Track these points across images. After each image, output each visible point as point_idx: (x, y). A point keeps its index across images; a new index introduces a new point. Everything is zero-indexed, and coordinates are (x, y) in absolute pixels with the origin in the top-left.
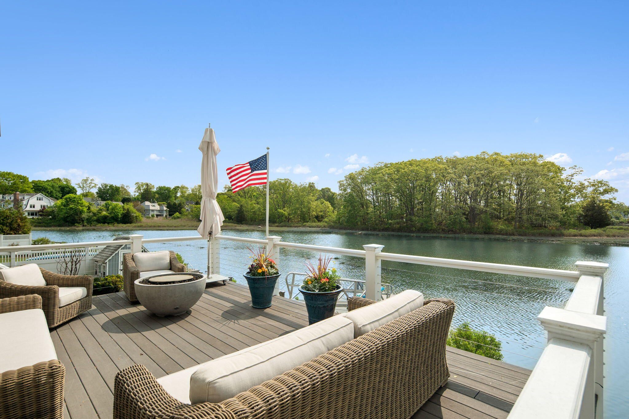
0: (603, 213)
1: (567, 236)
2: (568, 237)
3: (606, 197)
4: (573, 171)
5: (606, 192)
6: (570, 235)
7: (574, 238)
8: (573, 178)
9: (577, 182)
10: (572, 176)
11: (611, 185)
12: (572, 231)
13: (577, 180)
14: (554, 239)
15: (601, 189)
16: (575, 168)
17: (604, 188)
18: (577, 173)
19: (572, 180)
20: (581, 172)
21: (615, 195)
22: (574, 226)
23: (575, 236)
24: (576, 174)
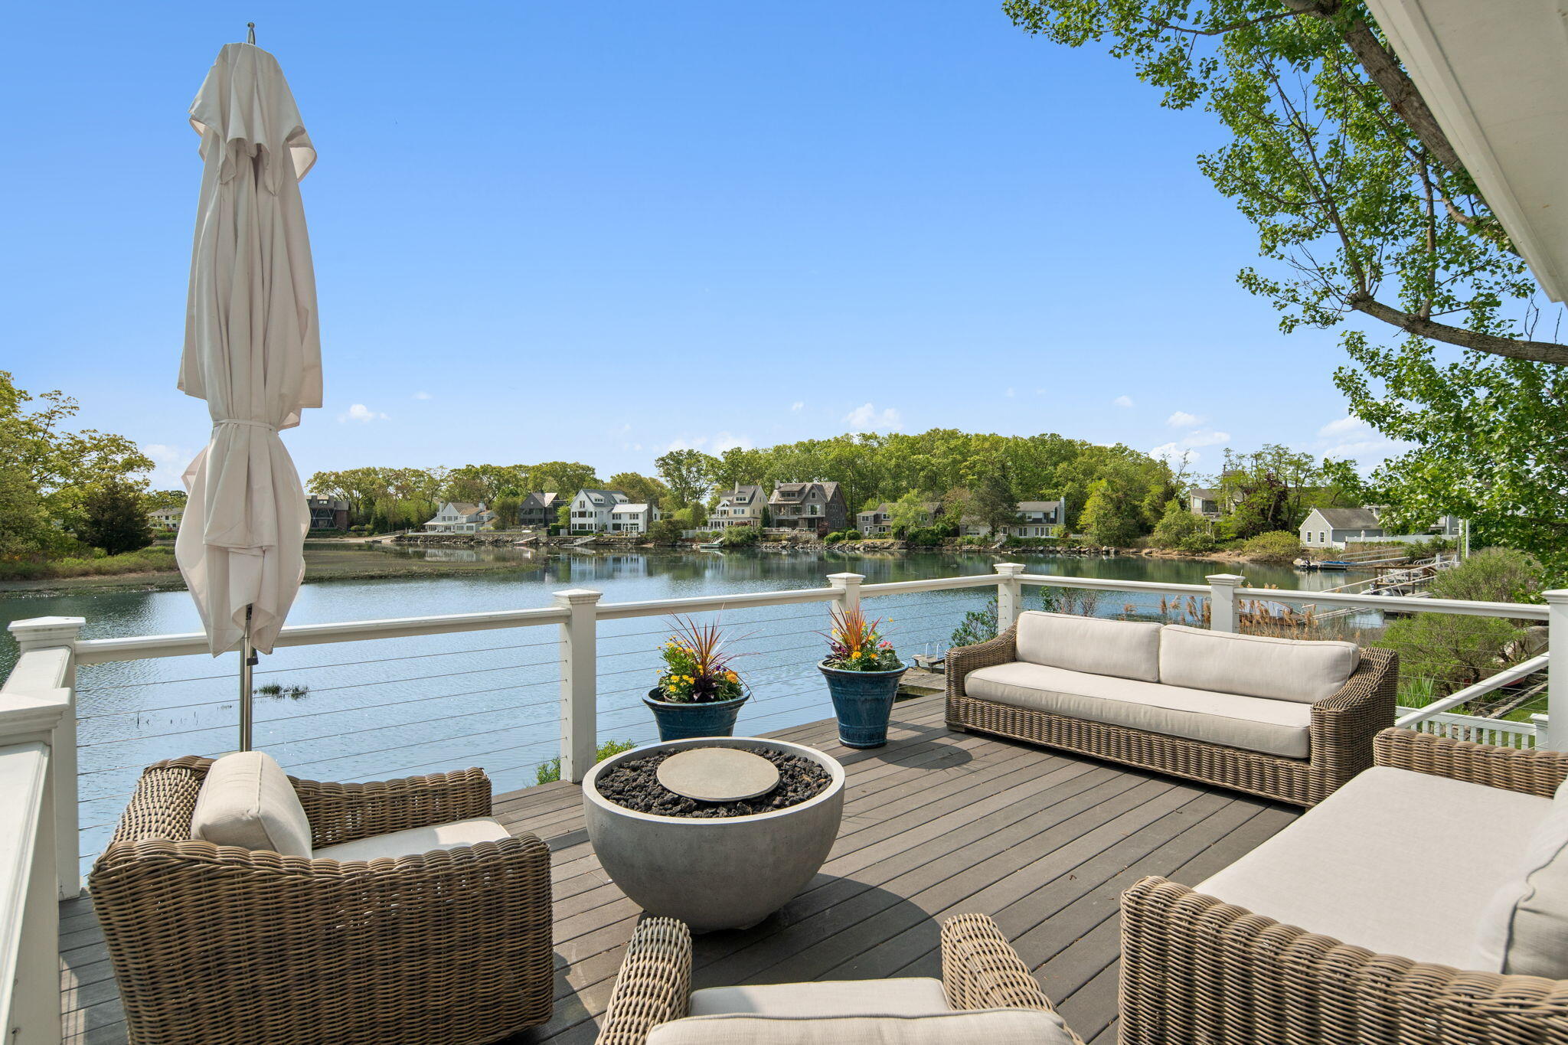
0: (137, 516)
1: (65, 577)
2: (68, 580)
3: (132, 477)
4: (52, 405)
5: (129, 465)
6: (70, 574)
7: (83, 579)
8: (52, 422)
9: (62, 436)
10: (50, 416)
11: (140, 451)
12: (70, 562)
13: (63, 430)
14: (41, 587)
15: (119, 458)
16: (58, 396)
17: (126, 456)
18: (61, 410)
19: (50, 429)
20: (73, 411)
21: (151, 475)
22: (69, 550)
23: (86, 574)
24: (61, 415)
